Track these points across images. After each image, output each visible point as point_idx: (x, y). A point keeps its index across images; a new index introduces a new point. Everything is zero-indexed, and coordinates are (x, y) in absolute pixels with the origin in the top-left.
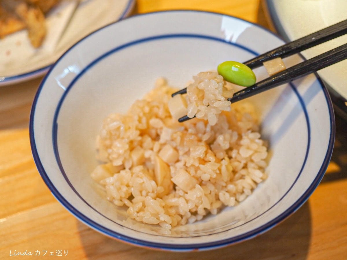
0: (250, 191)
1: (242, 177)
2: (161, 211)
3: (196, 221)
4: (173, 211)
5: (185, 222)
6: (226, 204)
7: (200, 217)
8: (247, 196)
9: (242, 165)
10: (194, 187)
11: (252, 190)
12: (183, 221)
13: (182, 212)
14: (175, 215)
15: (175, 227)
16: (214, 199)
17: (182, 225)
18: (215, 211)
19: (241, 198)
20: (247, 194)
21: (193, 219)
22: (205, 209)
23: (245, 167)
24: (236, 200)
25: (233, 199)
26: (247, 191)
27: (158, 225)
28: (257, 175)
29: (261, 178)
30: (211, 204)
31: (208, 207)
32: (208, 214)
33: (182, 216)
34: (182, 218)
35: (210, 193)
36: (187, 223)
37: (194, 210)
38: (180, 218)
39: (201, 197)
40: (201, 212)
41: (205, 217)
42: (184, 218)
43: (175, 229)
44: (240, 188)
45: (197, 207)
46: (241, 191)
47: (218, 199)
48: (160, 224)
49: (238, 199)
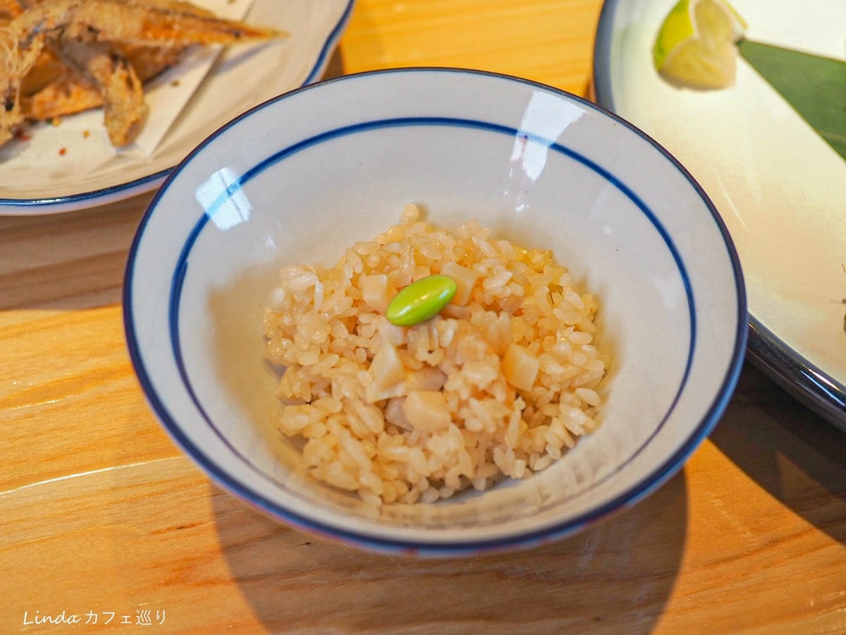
0: (559, 453)
1: (547, 421)
2: (367, 464)
3: (440, 499)
4: (393, 472)
5: (415, 499)
6: (507, 473)
7: (447, 493)
8: (553, 462)
9: (551, 395)
10: (447, 430)
11: (564, 450)
12: (411, 496)
13: (411, 477)
14: (396, 479)
15: (390, 504)
16: (483, 460)
17: (406, 503)
18: (481, 484)
19: (539, 464)
20: (554, 457)
21: (433, 494)
22: (461, 476)
23: (556, 401)
24: (528, 467)
25: (521, 464)
26: (553, 451)
27: (355, 493)
28: (576, 418)
29: (583, 426)
30: (476, 468)
31: (469, 474)
32: (467, 488)
33: (410, 487)
34: (410, 489)
35: (477, 447)
36: (419, 500)
37: (438, 476)
38: (405, 488)
39: (456, 452)
40: (452, 482)
41: (457, 494)
42: (414, 491)
43: (390, 508)
44: (538, 442)
45: (445, 469)
46: (541, 451)
47: (490, 460)
48: (361, 493)
49: (531, 466)
